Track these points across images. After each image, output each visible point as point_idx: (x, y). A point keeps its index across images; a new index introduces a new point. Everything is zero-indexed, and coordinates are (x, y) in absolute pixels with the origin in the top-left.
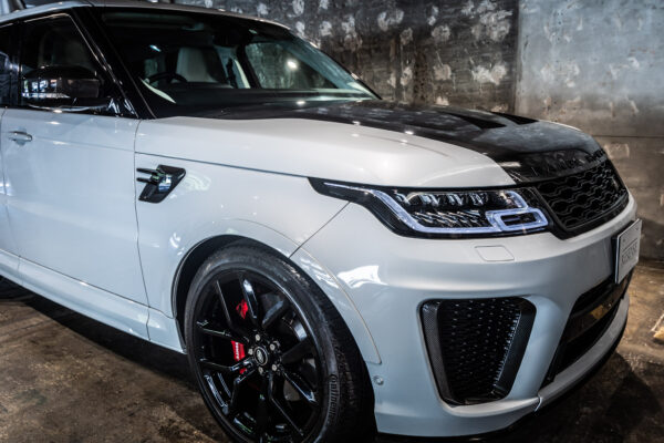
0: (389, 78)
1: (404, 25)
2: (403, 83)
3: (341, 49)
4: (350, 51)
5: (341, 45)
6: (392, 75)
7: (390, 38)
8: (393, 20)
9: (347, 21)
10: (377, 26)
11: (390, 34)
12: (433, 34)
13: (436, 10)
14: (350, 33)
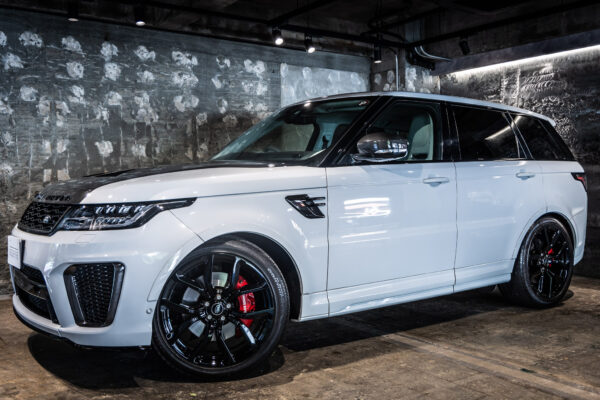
0: (186, 151)
1: (199, 109)
2: (199, 155)
3: (135, 121)
4: (144, 123)
5: (133, 117)
6: (189, 148)
7: (187, 118)
8: (189, 105)
9: (139, 95)
10: (173, 106)
11: (187, 115)
12: (224, 120)
13: (226, 103)
14: (144, 107)
